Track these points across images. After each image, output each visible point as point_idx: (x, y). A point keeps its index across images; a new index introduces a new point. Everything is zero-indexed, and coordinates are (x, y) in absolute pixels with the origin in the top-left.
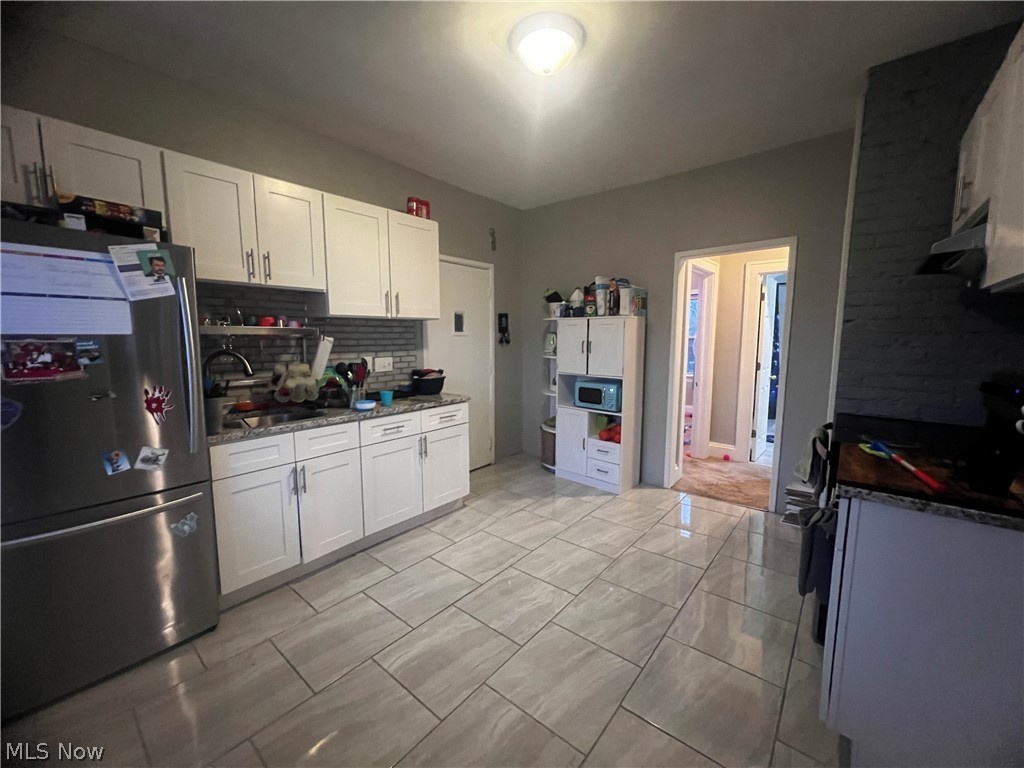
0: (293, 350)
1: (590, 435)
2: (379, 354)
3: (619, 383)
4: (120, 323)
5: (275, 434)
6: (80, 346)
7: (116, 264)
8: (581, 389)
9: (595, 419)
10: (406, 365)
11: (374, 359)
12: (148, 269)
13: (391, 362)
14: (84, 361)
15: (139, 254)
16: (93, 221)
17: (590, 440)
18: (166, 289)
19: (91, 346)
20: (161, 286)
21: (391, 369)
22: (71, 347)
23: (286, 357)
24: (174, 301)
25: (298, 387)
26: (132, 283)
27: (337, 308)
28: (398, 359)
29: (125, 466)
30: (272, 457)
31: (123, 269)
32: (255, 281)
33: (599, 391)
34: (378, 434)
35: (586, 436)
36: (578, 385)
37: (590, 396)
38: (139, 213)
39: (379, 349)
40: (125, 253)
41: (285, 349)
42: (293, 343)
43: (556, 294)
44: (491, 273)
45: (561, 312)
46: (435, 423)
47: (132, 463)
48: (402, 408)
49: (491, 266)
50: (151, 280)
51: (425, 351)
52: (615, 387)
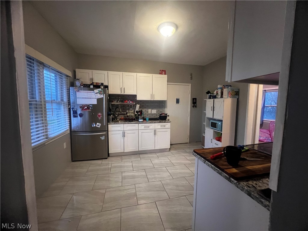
0: (133, 108)
1: (213, 138)
2: (153, 109)
3: (221, 121)
4: (95, 102)
5: (120, 124)
6: (90, 106)
7: (95, 92)
8: (212, 122)
9: (215, 133)
10: (160, 112)
11: (151, 110)
12: (100, 93)
13: (156, 111)
14: (90, 108)
15: (99, 91)
16: (94, 86)
17: (213, 140)
18: (102, 96)
19: (91, 106)
20: (101, 96)
21: (156, 113)
22: (89, 106)
23: (131, 109)
24: (103, 98)
25: (130, 115)
26: (97, 96)
27: (139, 98)
28: (158, 111)
29: (95, 126)
30: (119, 128)
31: (96, 93)
32: (122, 93)
33: (216, 123)
34: (143, 128)
35: (212, 139)
36: (211, 121)
37: (214, 125)
38: (100, 84)
39: (153, 108)
40: (96, 91)
41: (131, 107)
42: (133, 106)
43: (209, 91)
44: (190, 86)
45: (209, 97)
46: (159, 127)
47: (96, 125)
48: (149, 122)
49: (190, 84)
50: (100, 95)
51: (166, 109)
52: (221, 122)
